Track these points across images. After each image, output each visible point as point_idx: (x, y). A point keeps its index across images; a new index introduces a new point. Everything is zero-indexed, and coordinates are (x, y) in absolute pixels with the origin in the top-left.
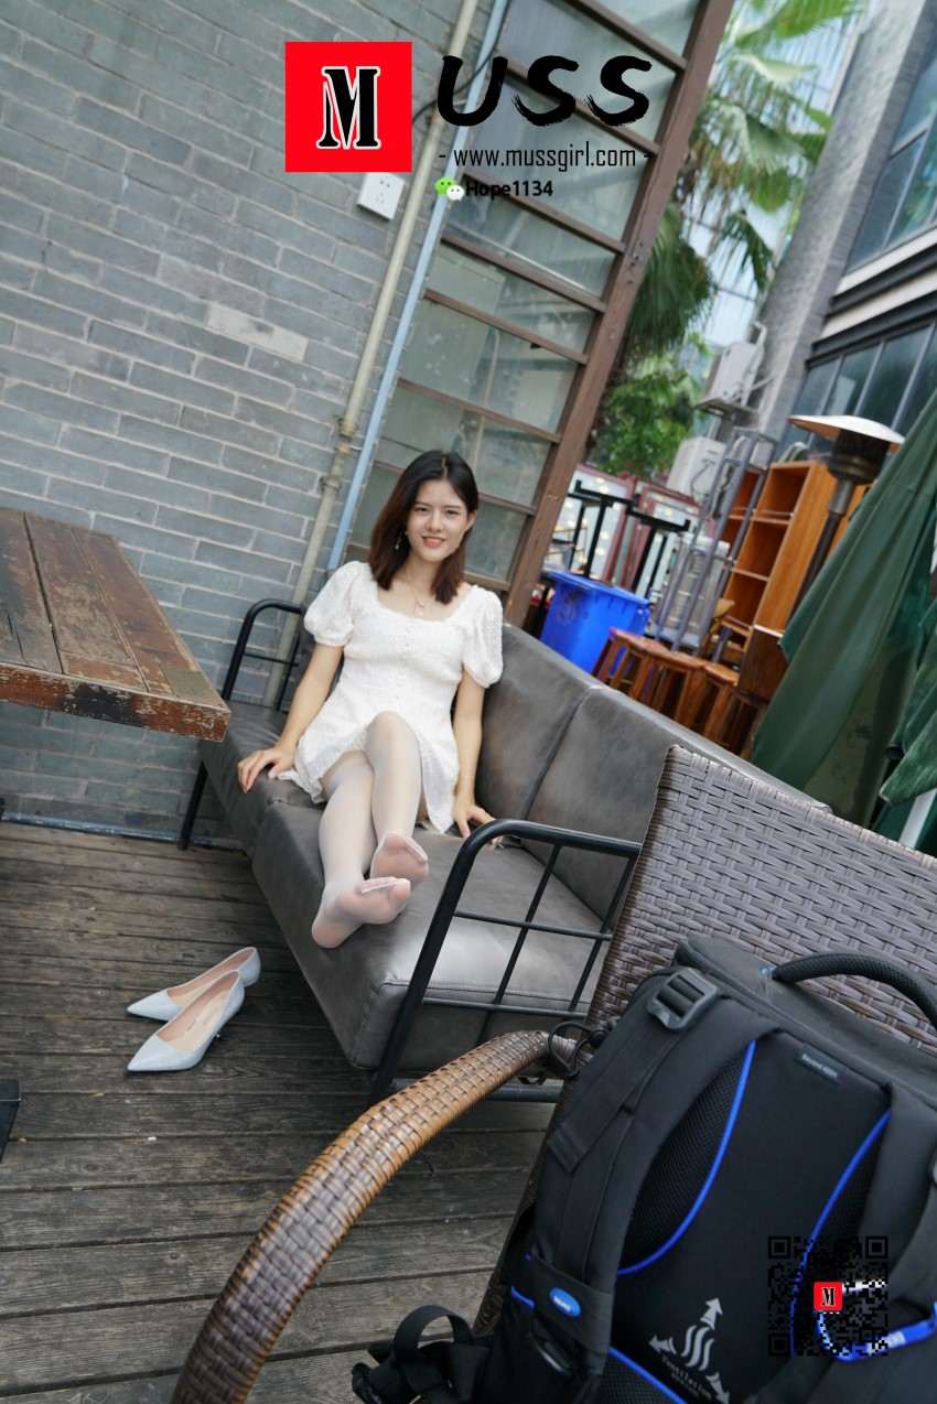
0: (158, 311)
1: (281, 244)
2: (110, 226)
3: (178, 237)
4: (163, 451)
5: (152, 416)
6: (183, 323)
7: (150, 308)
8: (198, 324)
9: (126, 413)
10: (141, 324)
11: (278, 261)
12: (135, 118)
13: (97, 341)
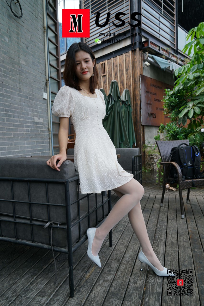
1: (38, 106)
2: (24, 110)
3: (30, 109)
4: (35, 141)
5: (33, 136)
7: (30, 121)
8: (34, 121)
9: (31, 137)
10: (29, 123)
11: (38, 109)
12: (23, 94)
13: (26, 128)
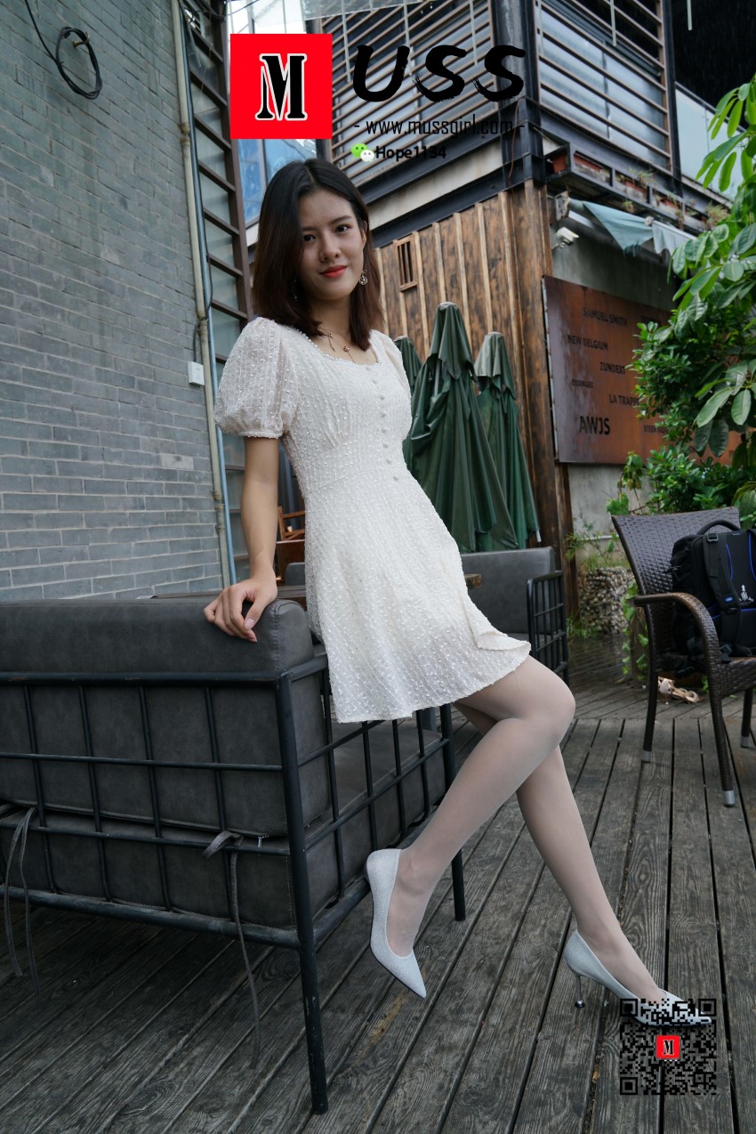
0: (145, 466)
1: (174, 414)
2: (120, 430)
3: (141, 425)
4: (165, 540)
5: (157, 524)
6: (155, 469)
7: (143, 466)
8: (158, 467)
9: (150, 526)
10: (141, 476)
11: (174, 422)
12: (114, 371)
13: (131, 493)
